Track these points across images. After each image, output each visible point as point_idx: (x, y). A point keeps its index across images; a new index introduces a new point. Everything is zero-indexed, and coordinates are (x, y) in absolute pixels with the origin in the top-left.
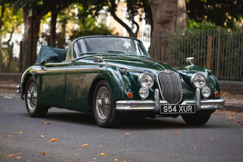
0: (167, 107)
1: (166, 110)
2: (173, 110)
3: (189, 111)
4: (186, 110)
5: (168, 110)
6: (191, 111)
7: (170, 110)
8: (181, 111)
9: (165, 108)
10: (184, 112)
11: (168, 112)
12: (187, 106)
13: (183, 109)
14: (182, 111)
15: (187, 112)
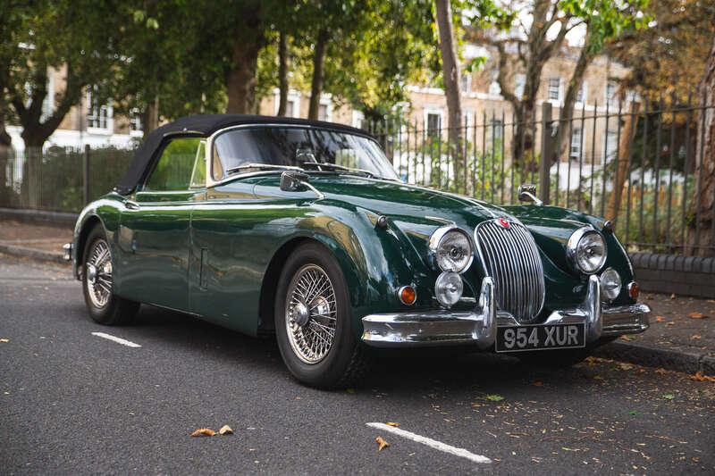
0: (513, 334)
1: (510, 343)
2: (530, 342)
3: (569, 343)
4: (561, 339)
5: (517, 340)
6: (576, 343)
7: (522, 340)
8: (550, 343)
9: (510, 335)
10: (557, 345)
11: (516, 347)
12: (565, 328)
13: (554, 336)
14: (553, 343)
15: (566, 344)
